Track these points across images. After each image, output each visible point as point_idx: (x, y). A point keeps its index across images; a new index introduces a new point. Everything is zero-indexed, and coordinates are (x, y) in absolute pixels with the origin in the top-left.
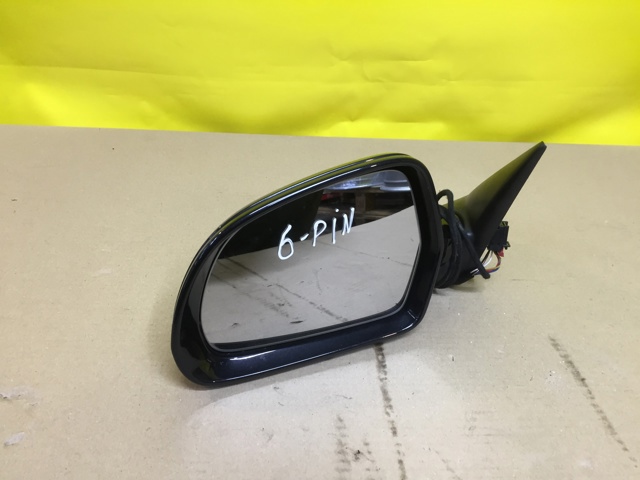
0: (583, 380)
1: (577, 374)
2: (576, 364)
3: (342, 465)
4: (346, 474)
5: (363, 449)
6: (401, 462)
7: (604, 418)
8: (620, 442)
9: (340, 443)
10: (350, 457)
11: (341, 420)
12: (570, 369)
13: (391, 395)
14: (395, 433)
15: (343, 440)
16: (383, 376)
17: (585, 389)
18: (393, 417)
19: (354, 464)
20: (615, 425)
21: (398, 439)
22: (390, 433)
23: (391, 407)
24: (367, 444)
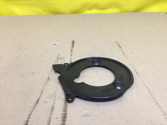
1: (120, 46)
2: (120, 45)
3: (57, 60)
4: (57, 61)
5: (63, 58)
6: (71, 60)
7: (124, 53)
8: (126, 56)
9: (58, 57)
11: (59, 54)
12: (119, 46)
13: (73, 51)
14: (71, 56)
15: (59, 57)
16: (72, 48)
17: (121, 49)
18: (72, 54)
19: (60, 60)
20: (125, 53)
22: (70, 56)
23: (72, 52)
24: (64, 57)
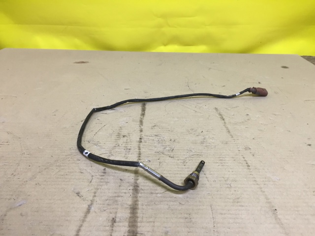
0: (224, 119)
2: (223, 115)
3: (117, 139)
5: (127, 135)
6: (141, 138)
7: (228, 129)
8: (231, 135)
9: (119, 133)
10: (121, 137)
11: (121, 128)
12: (220, 117)
13: (143, 122)
16: (142, 117)
17: (223, 121)
19: (122, 139)
21: (142, 133)
22: (139, 131)
23: (142, 125)
